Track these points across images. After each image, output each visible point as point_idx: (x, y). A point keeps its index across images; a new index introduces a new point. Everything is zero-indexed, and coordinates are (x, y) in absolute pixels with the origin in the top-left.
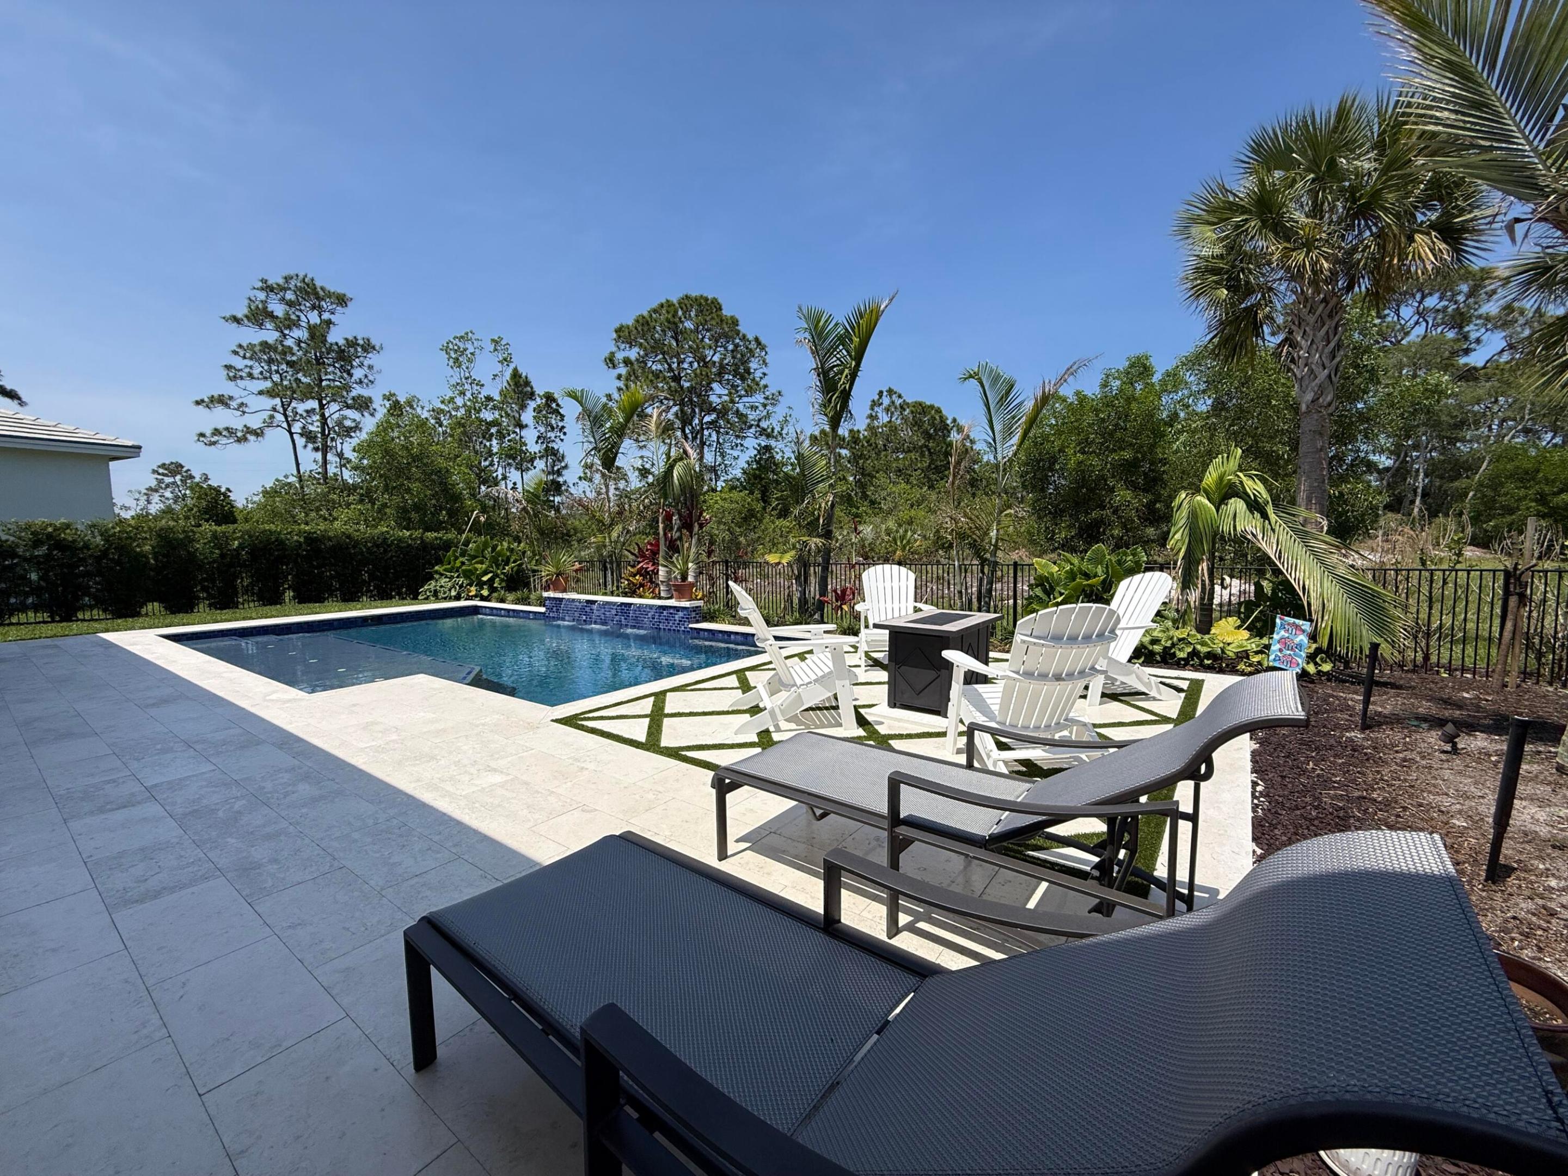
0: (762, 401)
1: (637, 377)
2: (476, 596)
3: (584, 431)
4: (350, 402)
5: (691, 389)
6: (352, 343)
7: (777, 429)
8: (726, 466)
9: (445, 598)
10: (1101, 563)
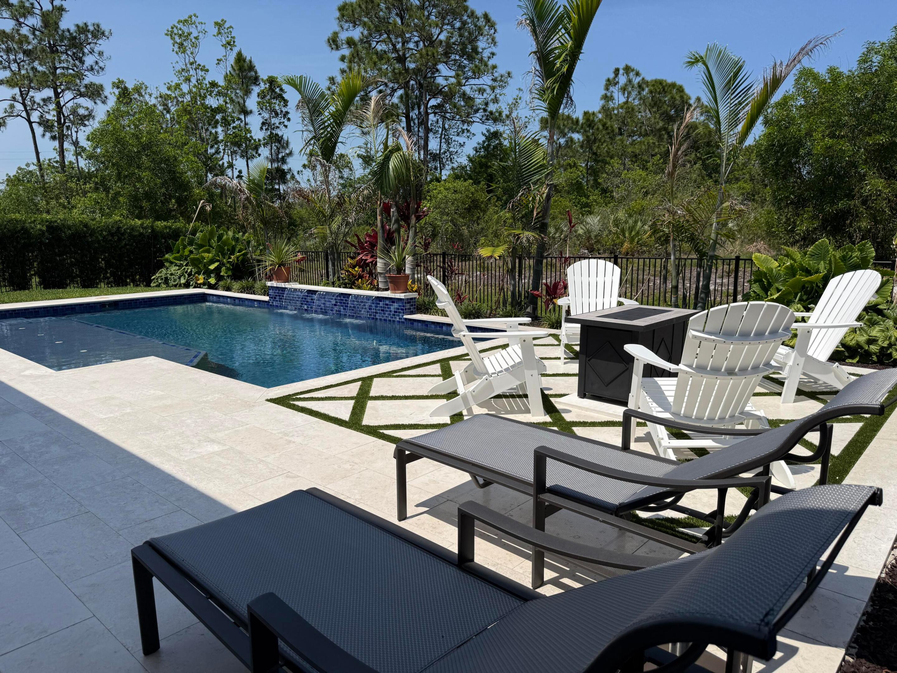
0: (490, 83)
1: (360, 59)
2: (204, 284)
3: (303, 120)
4: (83, 90)
5: (417, 71)
6: (83, 29)
7: (506, 112)
8: (451, 153)
9: (175, 286)
10: (824, 259)
